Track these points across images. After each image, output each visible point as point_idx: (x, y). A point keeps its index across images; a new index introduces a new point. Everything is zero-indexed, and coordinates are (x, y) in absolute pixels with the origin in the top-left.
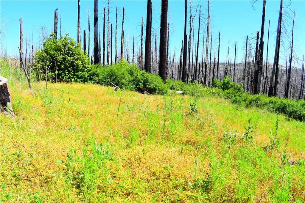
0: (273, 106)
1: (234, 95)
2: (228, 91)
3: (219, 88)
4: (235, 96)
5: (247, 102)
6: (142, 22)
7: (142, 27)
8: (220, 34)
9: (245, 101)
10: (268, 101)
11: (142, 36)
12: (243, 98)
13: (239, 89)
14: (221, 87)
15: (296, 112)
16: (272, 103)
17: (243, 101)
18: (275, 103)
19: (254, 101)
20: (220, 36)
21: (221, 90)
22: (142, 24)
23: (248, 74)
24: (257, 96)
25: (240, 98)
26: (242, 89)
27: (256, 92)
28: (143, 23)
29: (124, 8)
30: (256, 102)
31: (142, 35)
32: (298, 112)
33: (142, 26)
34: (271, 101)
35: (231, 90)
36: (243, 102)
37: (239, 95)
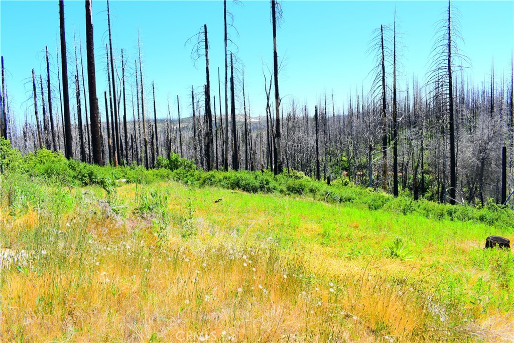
0: (227, 182)
1: (185, 175)
2: (178, 171)
3: (166, 168)
4: (187, 176)
5: (201, 181)
6: (33, 77)
7: (34, 85)
8: (153, 85)
9: (198, 180)
10: (222, 178)
11: (35, 99)
12: (196, 176)
13: (190, 167)
14: (168, 166)
15: (249, 184)
16: (226, 178)
17: (196, 180)
18: (229, 178)
19: (208, 179)
20: (153, 88)
21: (170, 171)
22: (34, 80)
23: (200, 141)
24: (211, 173)
25: (193, 177)
26: (194, 166)
27: (209, 169)
28: (35, 78)
29: (2, 57)
30: (210, 180)
31: (35, 96)
32: (251, 185)
33: (33, 82)
34: (225, 177)
35: (181, 170)
36: (197, 182)
37: (191, 175)
